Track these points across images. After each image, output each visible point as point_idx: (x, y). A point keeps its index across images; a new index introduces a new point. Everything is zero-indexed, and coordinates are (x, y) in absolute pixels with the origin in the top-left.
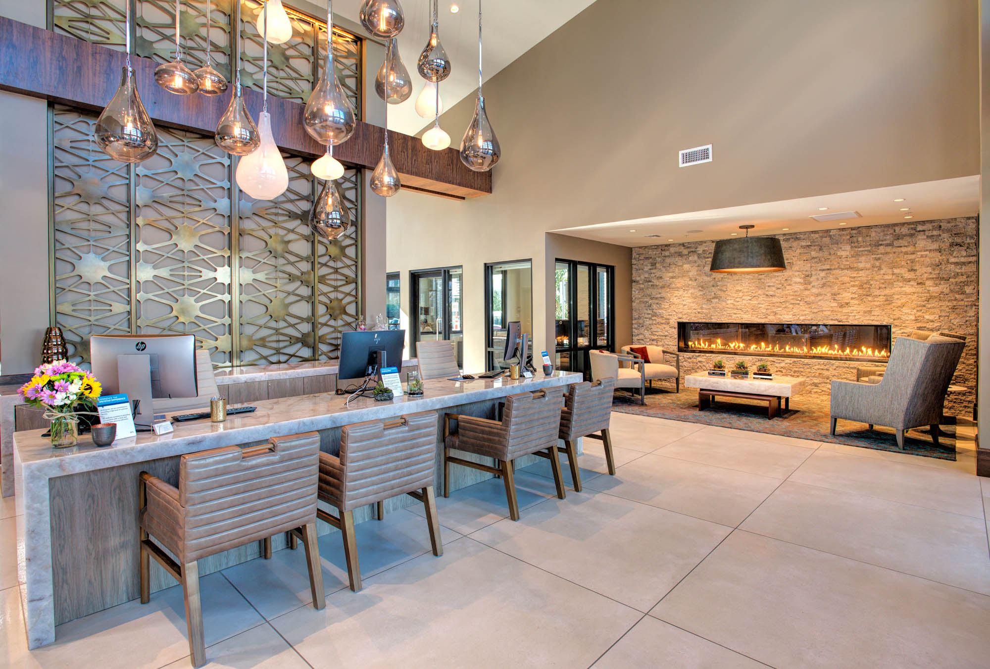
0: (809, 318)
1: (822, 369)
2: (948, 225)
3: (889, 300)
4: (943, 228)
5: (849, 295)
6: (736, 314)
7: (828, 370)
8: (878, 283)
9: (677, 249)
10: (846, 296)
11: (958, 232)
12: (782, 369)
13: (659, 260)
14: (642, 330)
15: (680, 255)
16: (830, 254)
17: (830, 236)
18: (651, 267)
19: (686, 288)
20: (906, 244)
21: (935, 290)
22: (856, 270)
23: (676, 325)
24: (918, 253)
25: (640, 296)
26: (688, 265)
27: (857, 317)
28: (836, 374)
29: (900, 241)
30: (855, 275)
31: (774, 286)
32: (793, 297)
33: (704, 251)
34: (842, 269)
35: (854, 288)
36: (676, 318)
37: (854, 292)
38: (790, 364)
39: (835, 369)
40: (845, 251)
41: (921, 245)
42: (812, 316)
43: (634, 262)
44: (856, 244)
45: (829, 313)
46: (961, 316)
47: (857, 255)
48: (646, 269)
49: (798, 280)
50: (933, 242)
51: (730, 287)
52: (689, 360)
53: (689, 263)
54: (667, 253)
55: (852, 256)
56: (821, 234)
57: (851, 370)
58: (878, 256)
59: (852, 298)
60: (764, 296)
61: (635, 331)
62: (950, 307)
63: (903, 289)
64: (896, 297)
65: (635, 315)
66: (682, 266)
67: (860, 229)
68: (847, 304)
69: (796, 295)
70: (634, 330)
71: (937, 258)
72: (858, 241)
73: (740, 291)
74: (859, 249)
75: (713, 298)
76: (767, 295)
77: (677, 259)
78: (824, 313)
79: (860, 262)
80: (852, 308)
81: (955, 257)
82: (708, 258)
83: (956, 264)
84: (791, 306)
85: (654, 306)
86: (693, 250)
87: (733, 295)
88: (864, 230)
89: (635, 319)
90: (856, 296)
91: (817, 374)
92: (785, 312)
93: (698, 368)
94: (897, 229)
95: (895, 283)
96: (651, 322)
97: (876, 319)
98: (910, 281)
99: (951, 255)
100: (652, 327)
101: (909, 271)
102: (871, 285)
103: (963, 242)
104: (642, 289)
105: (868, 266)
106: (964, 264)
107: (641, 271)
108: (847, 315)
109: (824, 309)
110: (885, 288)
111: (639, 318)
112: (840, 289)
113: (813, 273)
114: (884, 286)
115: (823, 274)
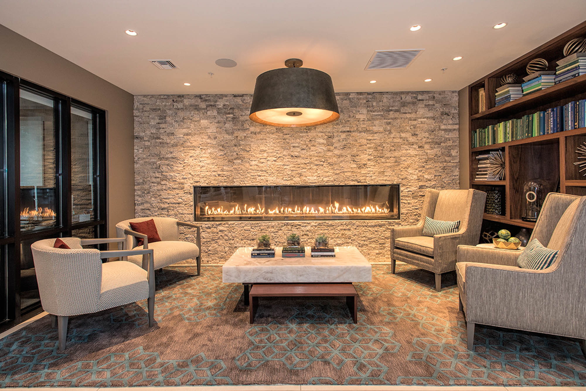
0: (332, 179)
1: (345, 230)
2: (439, 96)
3: (397, 162)
4: (436, 98)
5: (366, 157)
6: (260, 176)
7: (349, 230)
8: (389, 145)
9: (193, 101)
10: (364, 158)
11: (446, 103)
12: (308, 233)
13: (169, 112)
14: (147, 198)
15: (197, 108)
16: (350, 117)
17: (350, 99)
18: (158, 121)
19: (203, 147)
20: (410, 111)
21: (431, 153)
22: (372, 133)
23: (192, 190)
24: (419, 120)
25: (145, 156)
26: (206, 121)
27: (373, 178)
28: (357, 233)
29: (406, 108)
30: (371, 138)
31: (298, 147)
32: (317, 158)
33: (224, 105)
34: (360, 132)
35: (370, 150)
36: (192, 182)
37: (370, 153)
38: (316, 226)
39: (356, 229)
40: (362, 115)
41: (421, 113)
42: (335, 177)
43: (136, 113)
44: (371, 109)
45: (349, 174)
46: (449, 175)
47: (371, 119)
48: (153, 123)
49: (322, 141)
50: (429, 110)
51: (254, 146)
52: (209, 230)
53: (208, 118)
54: (180, 106)
55: (369, 120)
56: (342, 97)
57: (370, 229)
58: (389, 121)
59: (369, 160)
60: (290, 157)
61: (139, 199)
62: (442, 168)
63: (408, 151)
64: (403, 158)
65: (138, 178)
66: (199, 121)
67: (375, 94)
68: (365, 165)
69: (320, 156)
70: (136, 198)
71: (432, 124)
72: (373, 106)
73: (265, 151)
74: (374, 113)
75: (235, 159)
76: (292, 156)
77: (192, 113)
78: (346, 174)
79: (375, 126)
80: (369, 169)
81: (444, 125)
82: (229, 114)
83: (445, 130)
84: (315, 167)
85: (164, 168)
86: (212, 103)
87: (258, 156)
88: (378, 96)
89: (139, 184)
90: (372, 158)
91: (340, 235)
92: (310, 174)
93: (219, 238)
94: (403, 96)
95: (402, 146)
96: (159, 187)
97: (388, 179)
98: (413, 145)
99: (442, 123)
100: (162, 193)
101: (412, 135)
102: (384, 147)
103: (449, 112)
104: (148, 147)
105: (381, 129)
106: (450, 130)
107: (146, 125)
108: (365, 175)
109: (345, 170)
110: (395, 150)
111: (144, 183)
112: (358, 151)
113: (335, 134)
114: (393, 148)
115: (343, 136)
